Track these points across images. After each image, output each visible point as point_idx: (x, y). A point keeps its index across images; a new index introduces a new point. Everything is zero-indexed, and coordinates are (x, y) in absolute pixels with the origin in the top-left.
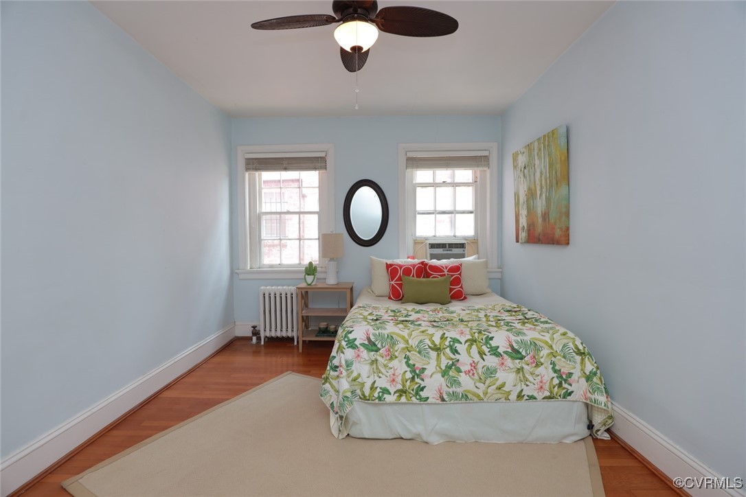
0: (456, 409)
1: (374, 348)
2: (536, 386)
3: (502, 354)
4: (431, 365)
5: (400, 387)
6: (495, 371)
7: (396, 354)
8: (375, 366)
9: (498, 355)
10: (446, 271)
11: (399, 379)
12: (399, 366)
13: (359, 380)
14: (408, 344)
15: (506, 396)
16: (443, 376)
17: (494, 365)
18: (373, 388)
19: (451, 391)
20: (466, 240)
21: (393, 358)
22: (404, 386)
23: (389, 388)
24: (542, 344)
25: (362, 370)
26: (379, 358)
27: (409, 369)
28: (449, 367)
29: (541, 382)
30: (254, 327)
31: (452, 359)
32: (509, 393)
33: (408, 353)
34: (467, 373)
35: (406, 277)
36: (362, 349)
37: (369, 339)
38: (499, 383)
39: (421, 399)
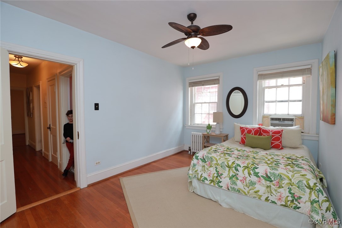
0: (235, 195)
1: (204, 161)
2: (277, 197)
3: (260, 176)
4: (226, 173)
5: (211, 179)
6: (255, 184)
7: (213, 165)
8: (203, 168)
9: (258, 177)
10: (271, 133)
11: (212, 175)
12: (213, 170)
13: (197, 172)
14: (217, 162)
15: (259, 197)
16: (230, 179)
17: (255, 181)
18: (201, 176)
19: (232, 186)
21: (211, 166)
22: (213, 179)
23: (207, 178)
25: (199, 168)
26: (206, 165)
27: (216, 173)
28: (233, 176)
29: (280, 196)
30: (190, 147)
31: (235, 173)
32: (261, 196)
33: (217, 166)
34: (241, 181)
35: (248, 134)
36: (200, 160)
37: (203, 157)
38: (256, 190)
39: (219, 186)
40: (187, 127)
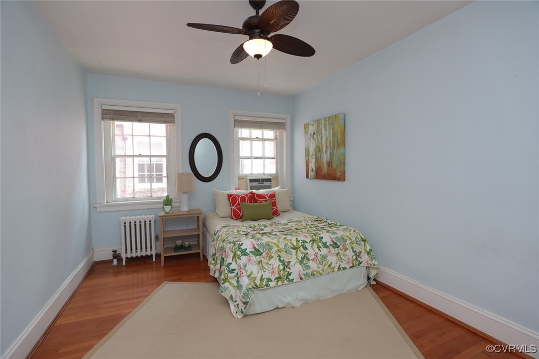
0: (308, 282)
1: (259, 253)
2: (346, 262)
3: (329, 246)
4: (293, 258)
5: (277, 275)
6: (327, 256)
7: (272, 255)
8: (261, 265)
9: (327, 247)
10: (267, 197)
11: (276, 271)
12: (275, 263)
13: (252, 276)
14: (279, 247)
15: (332, 270)
16: (300, 264)
17: (325, 253)
18: (262, 279)
19: (305, 272)
20: (271, 176)
21: (271, 258)
22: (279, 274)
23: (271, 277)
24: (347, 238)
25: (253, 268)
26: (263, 259)
27: (281, 263)
28: (303, 258)
29: (348, 259)
30: (115, 251)
31: (304, 253)
32: (334, 268)
33: (279, 253)
34: (313, 260)
35: (244, 203)
36: (251, 255)
37: (254, 248)
38: (329, 263)
39: (289, 281)
40: (99, 210)
